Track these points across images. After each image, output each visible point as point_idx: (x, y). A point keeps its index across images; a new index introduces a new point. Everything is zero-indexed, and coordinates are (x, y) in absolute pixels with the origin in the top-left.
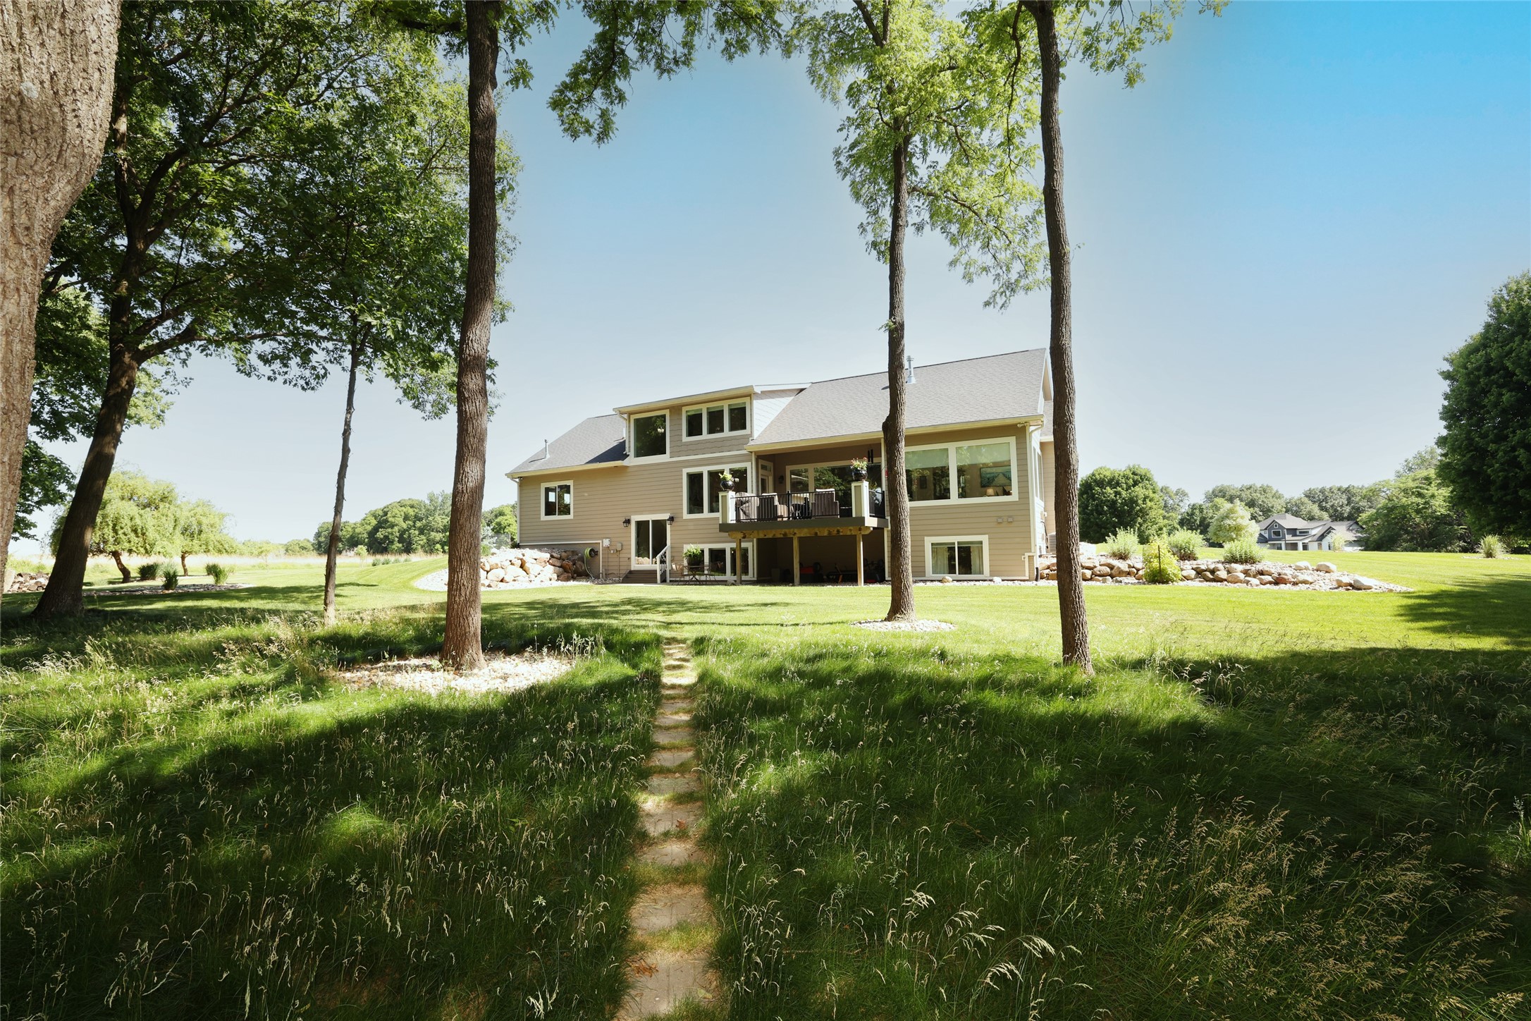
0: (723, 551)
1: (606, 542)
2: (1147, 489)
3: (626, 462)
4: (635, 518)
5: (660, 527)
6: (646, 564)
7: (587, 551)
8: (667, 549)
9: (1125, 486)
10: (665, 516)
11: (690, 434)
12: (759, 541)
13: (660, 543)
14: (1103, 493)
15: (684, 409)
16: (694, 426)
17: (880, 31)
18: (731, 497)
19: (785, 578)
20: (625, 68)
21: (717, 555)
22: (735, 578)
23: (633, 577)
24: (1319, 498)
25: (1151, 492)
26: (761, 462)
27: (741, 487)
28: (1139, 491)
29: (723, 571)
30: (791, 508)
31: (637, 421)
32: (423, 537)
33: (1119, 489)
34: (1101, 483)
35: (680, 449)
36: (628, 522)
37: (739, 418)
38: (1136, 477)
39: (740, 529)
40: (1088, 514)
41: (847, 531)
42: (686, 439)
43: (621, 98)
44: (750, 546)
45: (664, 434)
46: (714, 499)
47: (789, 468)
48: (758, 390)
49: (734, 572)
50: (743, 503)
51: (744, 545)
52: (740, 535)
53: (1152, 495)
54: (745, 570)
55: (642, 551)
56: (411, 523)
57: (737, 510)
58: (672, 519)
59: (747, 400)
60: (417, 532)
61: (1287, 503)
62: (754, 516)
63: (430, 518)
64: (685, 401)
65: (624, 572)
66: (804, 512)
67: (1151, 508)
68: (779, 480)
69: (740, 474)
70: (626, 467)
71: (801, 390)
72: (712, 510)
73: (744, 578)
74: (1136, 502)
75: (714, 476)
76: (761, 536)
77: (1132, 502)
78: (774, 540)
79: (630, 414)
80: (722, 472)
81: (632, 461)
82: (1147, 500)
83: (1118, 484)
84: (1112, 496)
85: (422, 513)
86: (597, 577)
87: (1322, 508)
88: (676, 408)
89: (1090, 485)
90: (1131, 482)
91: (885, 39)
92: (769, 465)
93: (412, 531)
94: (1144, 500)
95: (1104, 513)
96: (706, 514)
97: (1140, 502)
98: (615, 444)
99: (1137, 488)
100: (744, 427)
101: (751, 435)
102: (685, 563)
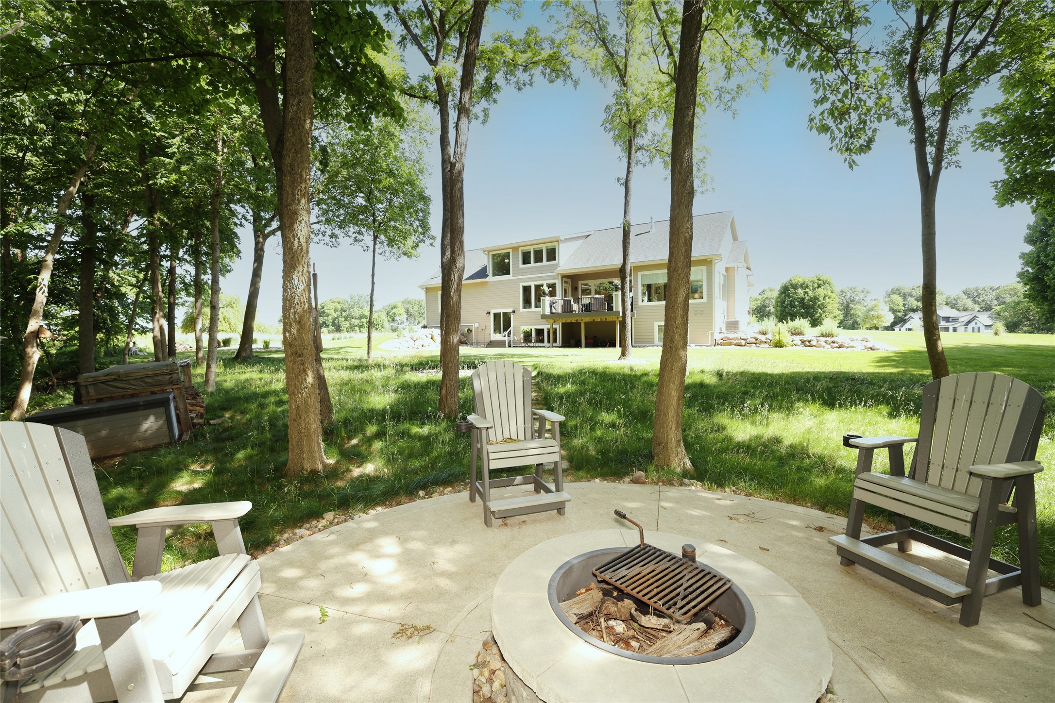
0: (543, 330)
1: (477, 325)
2: (827, 290)
3: (487, 279)
4: (493, 311)
5: (507, 316)
6: (498, 337)
7: (466, 330)
8: (511, 329)
9: (811, 288)
10: (510, 310)
11: (524, 263)
12: (563, 324)
13: (507, 325)
14: (796, 293)
15: (521, 249)
16: (526, 260)
17: (623, 73)
18: (547, 300)
19: (578, 345)
20: (497, 88)
21: (540, 332)
22: (549, 345)
23: (491, 344)
24: (973, 296)
25: (829, 292)
26: (564, 279)
27: (553, 294)
28: (821, 292)
29: (543, 341)
30: (581, 306)
31: (494, 256)
32: (347, 322)
33: (807, 290)
34: (795, 287)
35: (519, 272)
36: (489, 313)
37: (552, 255)
38: (820, 282)
39: (553, 316)
40: (785, 307)
41: (610, 319)
42: (521, 266)
43: (495, 101)
44: (558, 327)
45: (509, 263)
46: (538, 300)
47: (580, 283)
48: (562, 238)
49: (549, 342)
50: (553, 303)
51: (554, 326)
52: (552, 321)
53: (830, 294)
54: (555, 341)
55: (497, 329)
56: (339, 314)
57: (551, 307)
58: (514, 312)
59: (556, 244)
60: (343, 319)
61: (947, 298)
62: (560, 310)
63: (351, 310)
64: (520, 244)
65: (487, 341)
66: (588, 308)
67: (829, 303)
68: (575, 289)
69: (553, 286)
70: (487, 282)
71: (589, 236)
72: (536, 307)
73: (554, 345)
74: (818, 299)
75: (538, 287)
76: (564, 321)
77: (816, 299)
78: (571, 324)
79: (489, 251)
80: (542, 286)
81: (491, 279)
82: (827, 298)
83: (807, 287)
84: (802, 295)
85: (346, 307)
86: (472, 344)
87: (975, 302)
88: (515, 249)
89: (788, 287)
90: (816, 285)
91: (625, 77)
92: (569, 281)
93: (340, 319)
94: (824, 298)
95: (796, 306)
96: (533, 309)
97: (821, 299)
98: (480, 268)
99: (819, 290)
100: (554, 259)
101: (558, 264)
102: (522, 336)
